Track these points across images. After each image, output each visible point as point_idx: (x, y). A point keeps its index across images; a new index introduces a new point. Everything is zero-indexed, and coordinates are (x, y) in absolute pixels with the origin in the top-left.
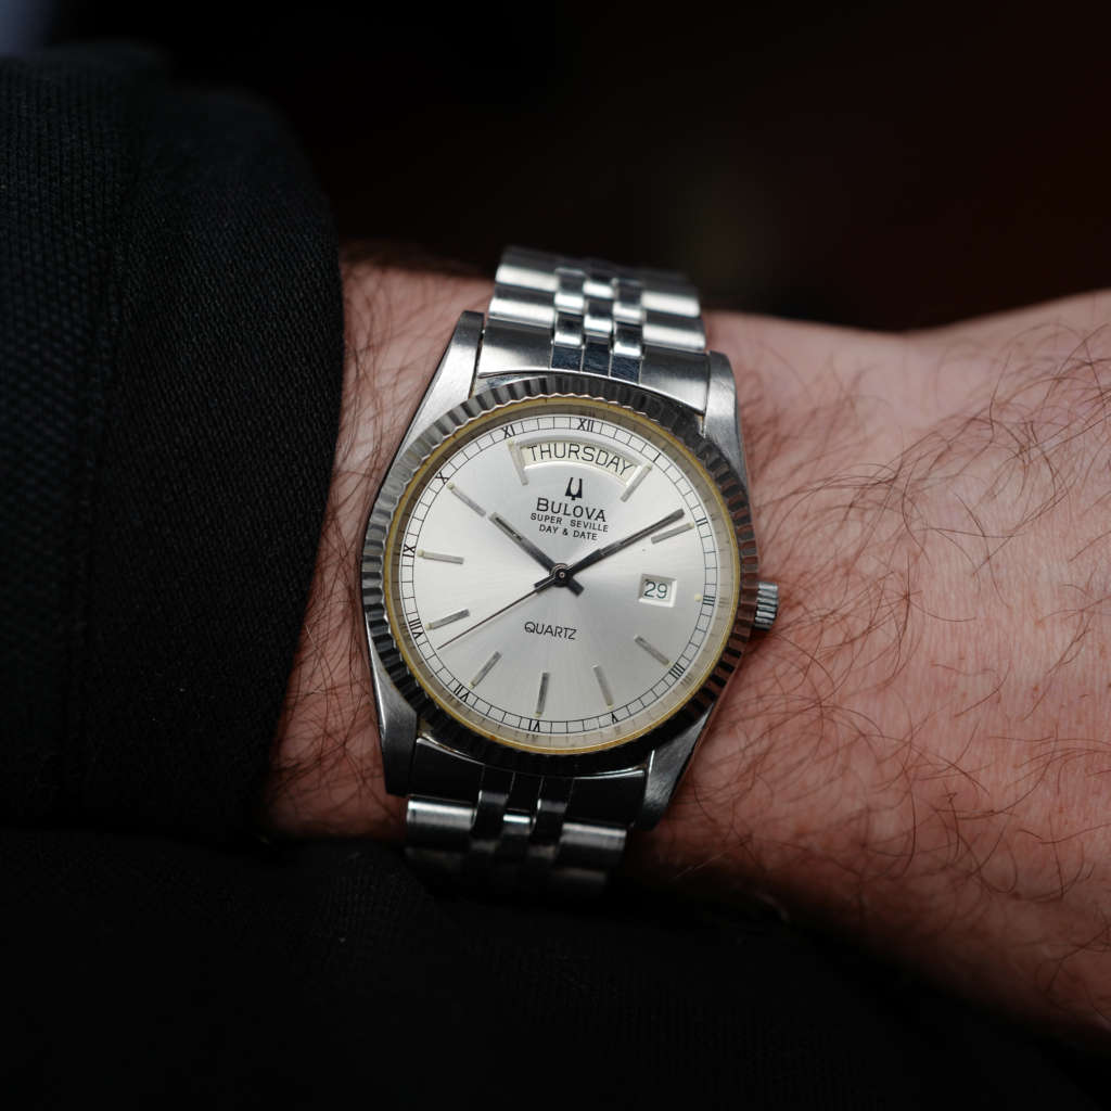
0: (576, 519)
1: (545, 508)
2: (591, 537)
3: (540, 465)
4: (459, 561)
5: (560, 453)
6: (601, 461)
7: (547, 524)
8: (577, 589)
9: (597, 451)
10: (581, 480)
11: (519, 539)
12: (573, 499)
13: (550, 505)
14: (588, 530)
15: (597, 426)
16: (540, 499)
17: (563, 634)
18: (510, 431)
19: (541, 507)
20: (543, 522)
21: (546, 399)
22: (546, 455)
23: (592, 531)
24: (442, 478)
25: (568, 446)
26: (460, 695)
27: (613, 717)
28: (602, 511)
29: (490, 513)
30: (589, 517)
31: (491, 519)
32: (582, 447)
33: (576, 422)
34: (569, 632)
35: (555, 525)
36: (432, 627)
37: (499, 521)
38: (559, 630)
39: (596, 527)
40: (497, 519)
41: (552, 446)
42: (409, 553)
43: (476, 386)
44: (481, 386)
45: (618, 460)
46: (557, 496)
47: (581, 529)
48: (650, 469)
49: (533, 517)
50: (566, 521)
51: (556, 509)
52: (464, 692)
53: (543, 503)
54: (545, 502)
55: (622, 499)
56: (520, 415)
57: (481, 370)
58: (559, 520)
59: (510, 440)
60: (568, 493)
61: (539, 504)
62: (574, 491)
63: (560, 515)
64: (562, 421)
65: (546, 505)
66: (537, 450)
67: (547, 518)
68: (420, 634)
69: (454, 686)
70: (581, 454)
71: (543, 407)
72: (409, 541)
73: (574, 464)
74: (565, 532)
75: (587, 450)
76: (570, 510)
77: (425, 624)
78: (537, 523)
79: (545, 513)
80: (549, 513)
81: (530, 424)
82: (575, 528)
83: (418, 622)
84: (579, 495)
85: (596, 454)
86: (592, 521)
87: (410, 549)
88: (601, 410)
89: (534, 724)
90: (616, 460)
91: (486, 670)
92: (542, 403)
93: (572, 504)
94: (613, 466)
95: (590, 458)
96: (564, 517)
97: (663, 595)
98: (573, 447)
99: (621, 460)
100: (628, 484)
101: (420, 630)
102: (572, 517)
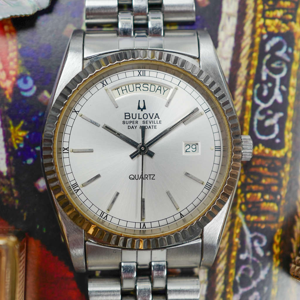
0: (145, 120)
1: (128, 117)
2: (154, 127)
3: (123, 96)
4: (91, 151)
5: (131, 89)
6: (152, 89)
7: (131, 125)
8: (151, 155)
9: (150, 85)
10: (144, 101)
11: (119, 135)
12: (142, 111)
13: (131, 116)
14: (151, 124)
15: (147, 73)
16: (125, 113)
17: (149, 178)
18: (105, 83)
19: (127, 117)
20: (129, 125)
21: (120, 63)
22: (125, 91)
23: (154, 125)
24: (75, 111)
25: (134, 85)
26: (103, 217)
27: (181, 214)
28: (157, 114)
29: (102, 125)
30: (151, 118)
31: (103, 127)
32: (142, 85)
33: (136, 73)
34: (152, 176)
35: (135, 125)
36: (83, 185)
37: (107, 128)
38: (146, 176)
39: (156, 122)
40: (106, 127)
41: (127, 87)
42: (66, 151)
43: (84, 65)
44: (87, 62)
45: (161, 88)
46: (134, 110)
47: (149, 125)
48: (176, 89)
49: (124, 123)
50: (140, 122)
51: (134, 117)
52: (105, 215)
53: (127, 115)
54: (128, 115)
55: (166, 106)
56: (108, 74)
57: (85, 57)
58: (137, 122)
59: (105, 87)
60: (139, 108)
61: (125, 116)
62: (142, 106)
63: (137, 119)
64: (130, 73)
65: (129, 116)
66: (120, 90)
67: (130, 122)
68: (78, 190)
69: (99, 213)
70: (142, 88)
71: (119, 67)
72: (65, 145)
73: (140, 94)
75: (144, 86)
76: (141, 117)
77: (80, 184)
78: (126, 126)
79: (129, 120)
80: (131, 119)
81: (114, 78)
82: (145, 125)
83: (76, 185)
84: (145, 108)
85: (149, 87)
86: (153, 119)
87: (66, 149)
88: (148, 64)
89: (142, 225)
90: (159, 88)
91: (113, 202)
92: (118, 65)
93: (142, 113)
94: (159, 91)
95: (147, 89)
96: (139, 120)
97: (194, 150)
98: (137, 85)
99: (162, 88)
100: (168, 98)
101: (78, 188)
102: (143, 119)
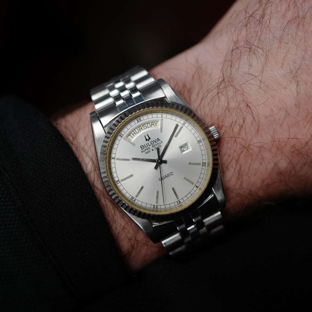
0: (153, 145)
1: (143, 148)
3: (135, 138)
4: (132, 176)
5: (138, 132)
6: (149, 126)
7: (147, 151)
8: (165, 162)
9: (146, 125)
10: (147, 135)
11: (143, 160)
12: (149, 141)
13: (144, 146)
15: (142, 119)
16: (141, 146)
17: (170, 175)
18: (121, 135)
19: (142, 148)
21: (124, 121)
22: (134, 134)
23: (159, 145)
24: (113, 158)
25: (138, 129)
26: (155, 208)
27: (196, 186)
28: (158, 139)
30: (156, 142)
31: (132, 160)
32: (142, 126)
33: (136, 121)
34: (171, 174)
35: (149, 150)
36: (137, 196)
37: (134, 159)
38: (168, 175)
39: (159, 143)
41: (134, 131)
42: (118, 182)
43: (105, 130)
44: (107, 129)
45: (153, 123)
46: (145, 143)
48: (162, 120)
49: (142, 152)
50: (151, 147)
51: (146, 146)
52: (156, 206)
55: (161, 132)
56: (121, 129)
57: (104, 125)
58: (149, 148)
59: (123, 137)
60: (147, 140)
61: (141, 148)
62: (147, 138)
63: (148, 147)
64: (132, 123)
66: (131, 135)
67: (146, 150)
68: (135, 200)
69: (152, 207)
70: (143, 128)
71: (125, 123)
72: (116, 179)
73: (143, 132)
74: (153, 150)
75: (144, 126)
76: (150, 144)
77: (135, 197)
78: (144, 153)
79: (144, 149)
81: (125, 130)
82: (154, 147)
83: (133, 197)
84: (150, 138)
85: (146, 126)
87: (118, 181)
88: (140, 114)
89: (178, 202)
90: (152, 124)
92: (124, 123)
93: (149, 142)
94: (153, 126)
95: (146, 127)
97: (187, 148)
98: (139, 128)
100: (159, 127)
101: (134, 199)
102: (152, 145)
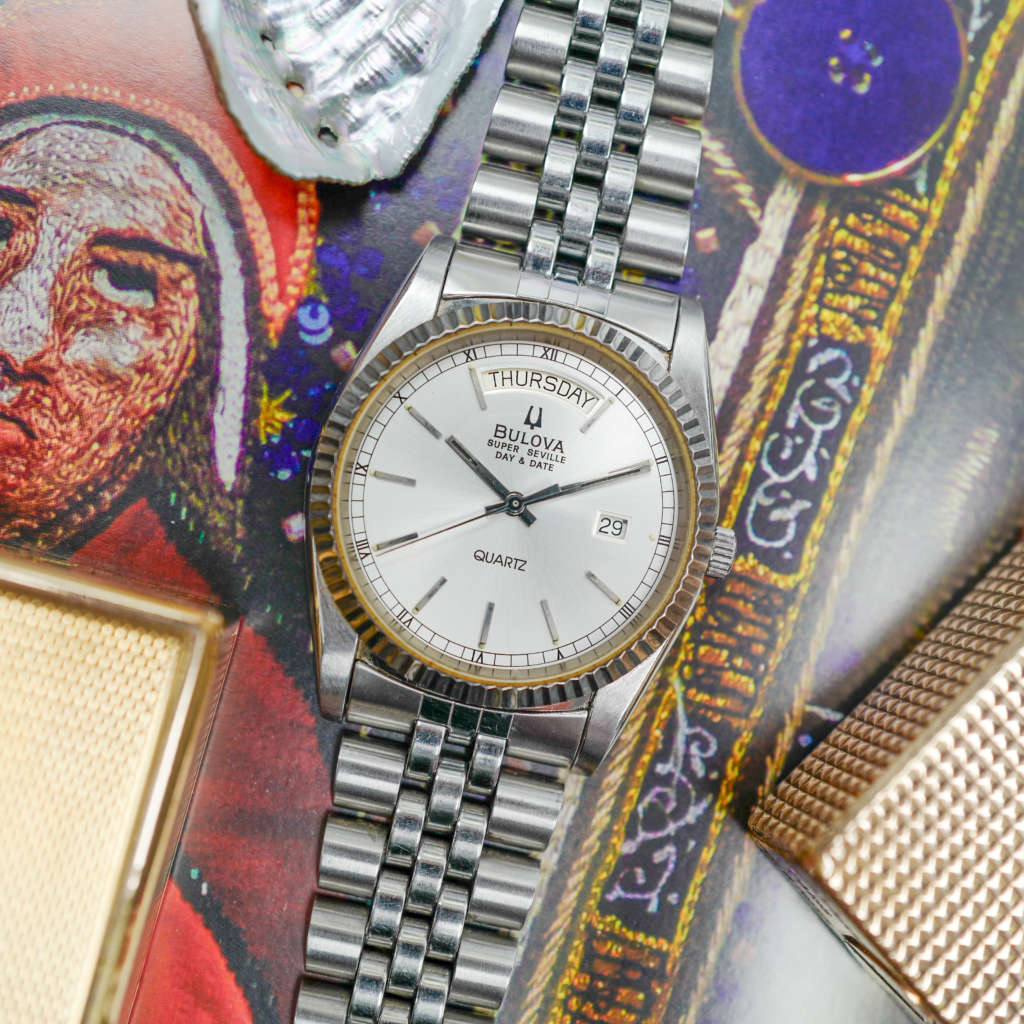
0: (534, 449)
1: (502, 435)
2: (548, 466)
3: (500, 390)
4: (411, 482)
5: (522, 381)
6: (564, 390)
7: (504, 451)
8: (528, 519)
9: (560, 381)
10: (541, 410)
11: (474, 465)
12: (532, 428)
13: (508, 433)
14: (544, 460)
15: (561, 356)
16: (498, 426)
17: (512, 565)
18: (472, 355)
19: (499, 434)
20: (499, 449)
21: (511, 323)
22: (507, 382)
23: (549, 462)
24: (400, 397)
25: (530, 374)
26: (404, 620)
27: (559, 653)
28: (560, 442)
29: (446, 435)
30: (547, 448)
31: (447, 442)
32: (544, 377)
33: (540, 351)
34: (519, 564)
35: (512, 453)
36: (379, 548)
37: (454, 444)
38: (509, 560)
39: (554, 458)
40: (453, 441)
41: (514, 374)
42: (361, 471)
43: (441, 308)
44: (447, 308)
46: (516, 424)
47: (538, 459)
48: (611, 402)
49: (490, 443)
50: (524, 450)
51: (513, 437)
52: (408, 617)
53: (501, 430)
54: (503, 429)
55: (582, 431)
56: (485, 338)
57: (445, 292)
58: (516, 449)
59: (471, 364)
60: (527, 421)
61: (497, 431)
62: (534, 419)
63: (518, 443)
64: (526, 348)
65: (504, 432)
66: (498, 376)
67: (504, 445)
68: (367, 555)
69: (398, 610)
70: (543, 383)
71: (507, 331)
72: (363, 460)
73: (536, 394)
74: (522, 461)
75: (549, 380)
76: (528, 439)
77: (373, 543)
78: (494, 450)
79: (502, 441)
80: (507, 440)
81: (493, 349)
82: (532, 457)
83: (365, 543)
84: (539, 424)
85: (558, 385)
86: (550, 451)
87: (363, 467)
88: (566, 338)
89: (477, 654)
90: (578, 392)
91: (430, 595)
92: (507, 326)
93: (530, 433)
94: (575, 398)
95: (552, 387)
96: (521, 446)
97: (618, 532)
98: (535, 377)
99: (583, 393)
100: (589, 416)
101: (366, 551)
102: (530, 446)
